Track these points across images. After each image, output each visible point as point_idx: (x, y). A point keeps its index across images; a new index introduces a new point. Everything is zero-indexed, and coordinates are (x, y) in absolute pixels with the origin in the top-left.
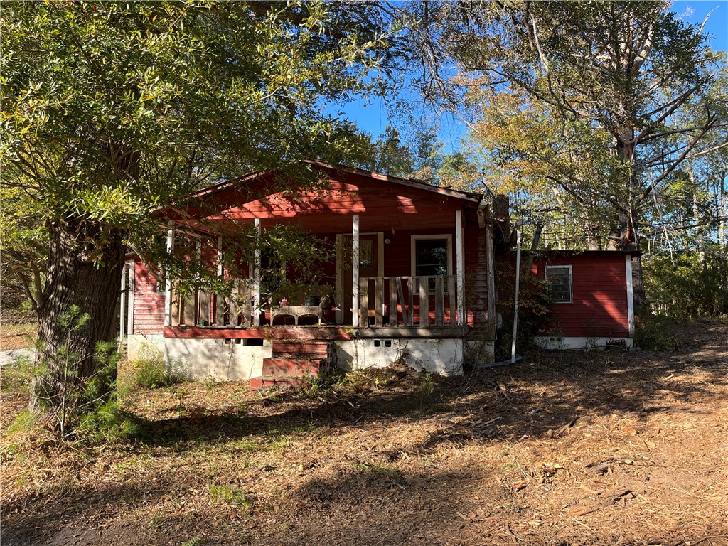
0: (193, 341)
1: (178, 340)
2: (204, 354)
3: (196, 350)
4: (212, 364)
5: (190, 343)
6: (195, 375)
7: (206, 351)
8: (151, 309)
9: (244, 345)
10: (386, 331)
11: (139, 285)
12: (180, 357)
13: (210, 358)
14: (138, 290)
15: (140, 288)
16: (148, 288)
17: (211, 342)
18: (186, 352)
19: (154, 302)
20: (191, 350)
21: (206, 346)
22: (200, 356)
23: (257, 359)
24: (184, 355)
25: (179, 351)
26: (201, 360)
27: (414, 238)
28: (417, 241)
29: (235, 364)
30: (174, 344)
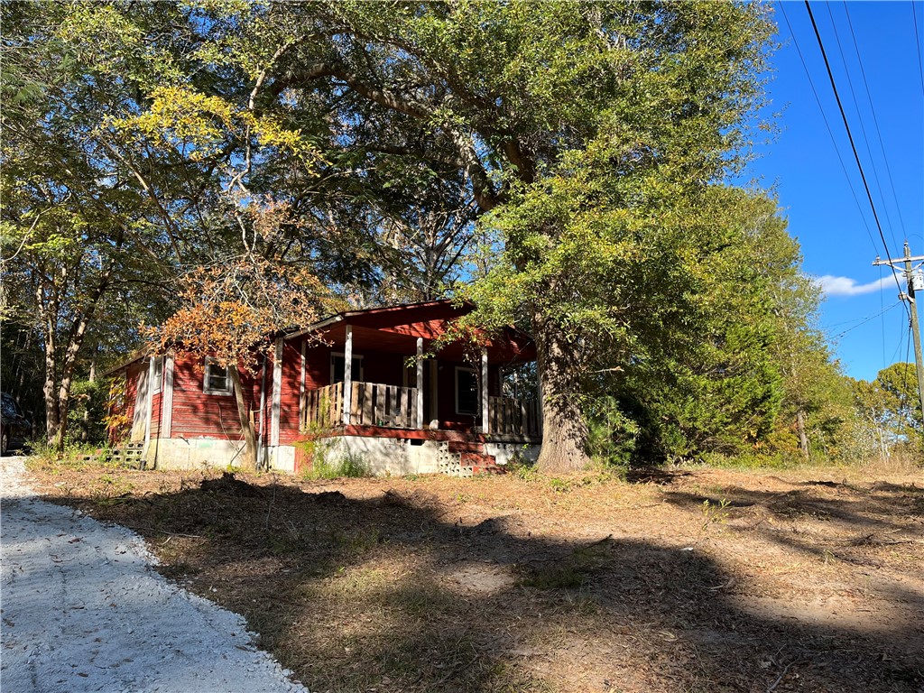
0: (371, 439)
1: (358, 438)
2: (381, 451)
3: (374, 447)
4: (388, 460)
5: (369, 441)
6: (374, 470)
7: (382, 448)
8: (195, 409)
9: (412, 444)
10: (507, 437)
11: (181, 379)
12: (360, 454)
13: (387, 455)
14: (179, 385)
15: (180, 382)
16: (191, 384)
17: (386, 440)
18: (365, 450)
19: (199, 402)
20: (370, 447)
21: (383, 444)
22: (378, 453)
23: (422, 457)
24: (363, 452)
25: (358, 447)
26: (379, 457)
27: (457, 368)
28: (460, 372)
29: (406, 461)
30: (355, 442)
